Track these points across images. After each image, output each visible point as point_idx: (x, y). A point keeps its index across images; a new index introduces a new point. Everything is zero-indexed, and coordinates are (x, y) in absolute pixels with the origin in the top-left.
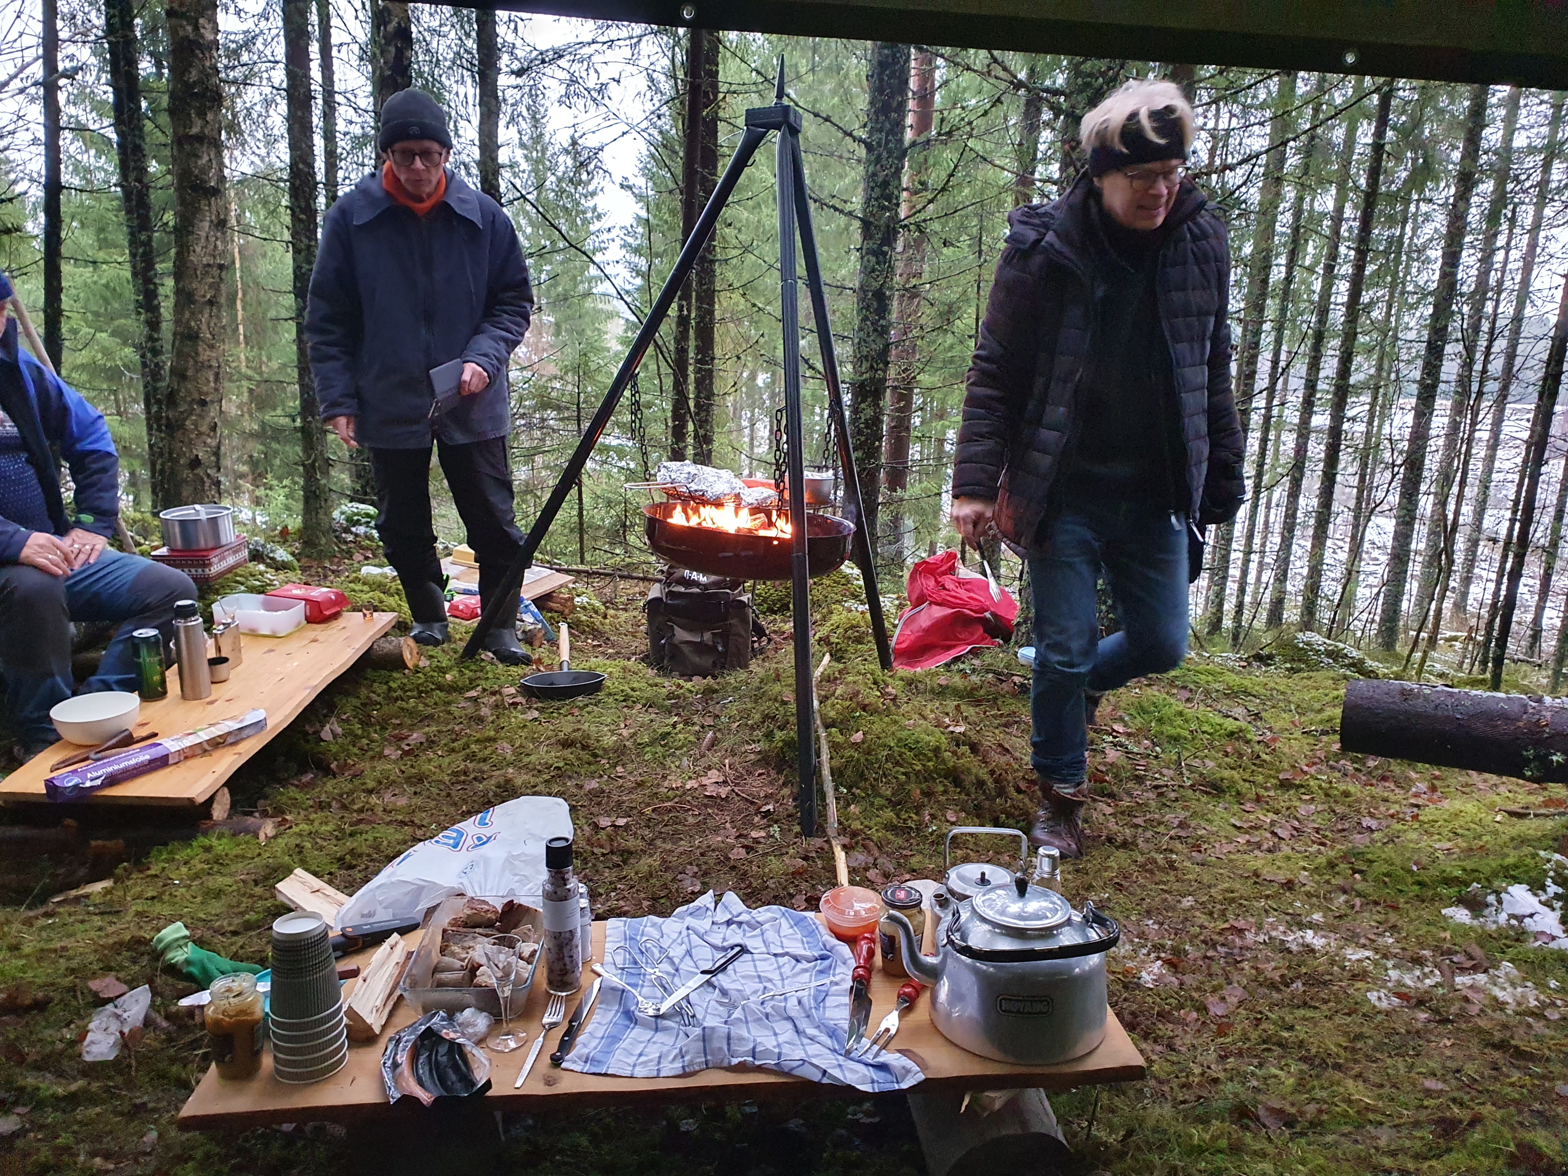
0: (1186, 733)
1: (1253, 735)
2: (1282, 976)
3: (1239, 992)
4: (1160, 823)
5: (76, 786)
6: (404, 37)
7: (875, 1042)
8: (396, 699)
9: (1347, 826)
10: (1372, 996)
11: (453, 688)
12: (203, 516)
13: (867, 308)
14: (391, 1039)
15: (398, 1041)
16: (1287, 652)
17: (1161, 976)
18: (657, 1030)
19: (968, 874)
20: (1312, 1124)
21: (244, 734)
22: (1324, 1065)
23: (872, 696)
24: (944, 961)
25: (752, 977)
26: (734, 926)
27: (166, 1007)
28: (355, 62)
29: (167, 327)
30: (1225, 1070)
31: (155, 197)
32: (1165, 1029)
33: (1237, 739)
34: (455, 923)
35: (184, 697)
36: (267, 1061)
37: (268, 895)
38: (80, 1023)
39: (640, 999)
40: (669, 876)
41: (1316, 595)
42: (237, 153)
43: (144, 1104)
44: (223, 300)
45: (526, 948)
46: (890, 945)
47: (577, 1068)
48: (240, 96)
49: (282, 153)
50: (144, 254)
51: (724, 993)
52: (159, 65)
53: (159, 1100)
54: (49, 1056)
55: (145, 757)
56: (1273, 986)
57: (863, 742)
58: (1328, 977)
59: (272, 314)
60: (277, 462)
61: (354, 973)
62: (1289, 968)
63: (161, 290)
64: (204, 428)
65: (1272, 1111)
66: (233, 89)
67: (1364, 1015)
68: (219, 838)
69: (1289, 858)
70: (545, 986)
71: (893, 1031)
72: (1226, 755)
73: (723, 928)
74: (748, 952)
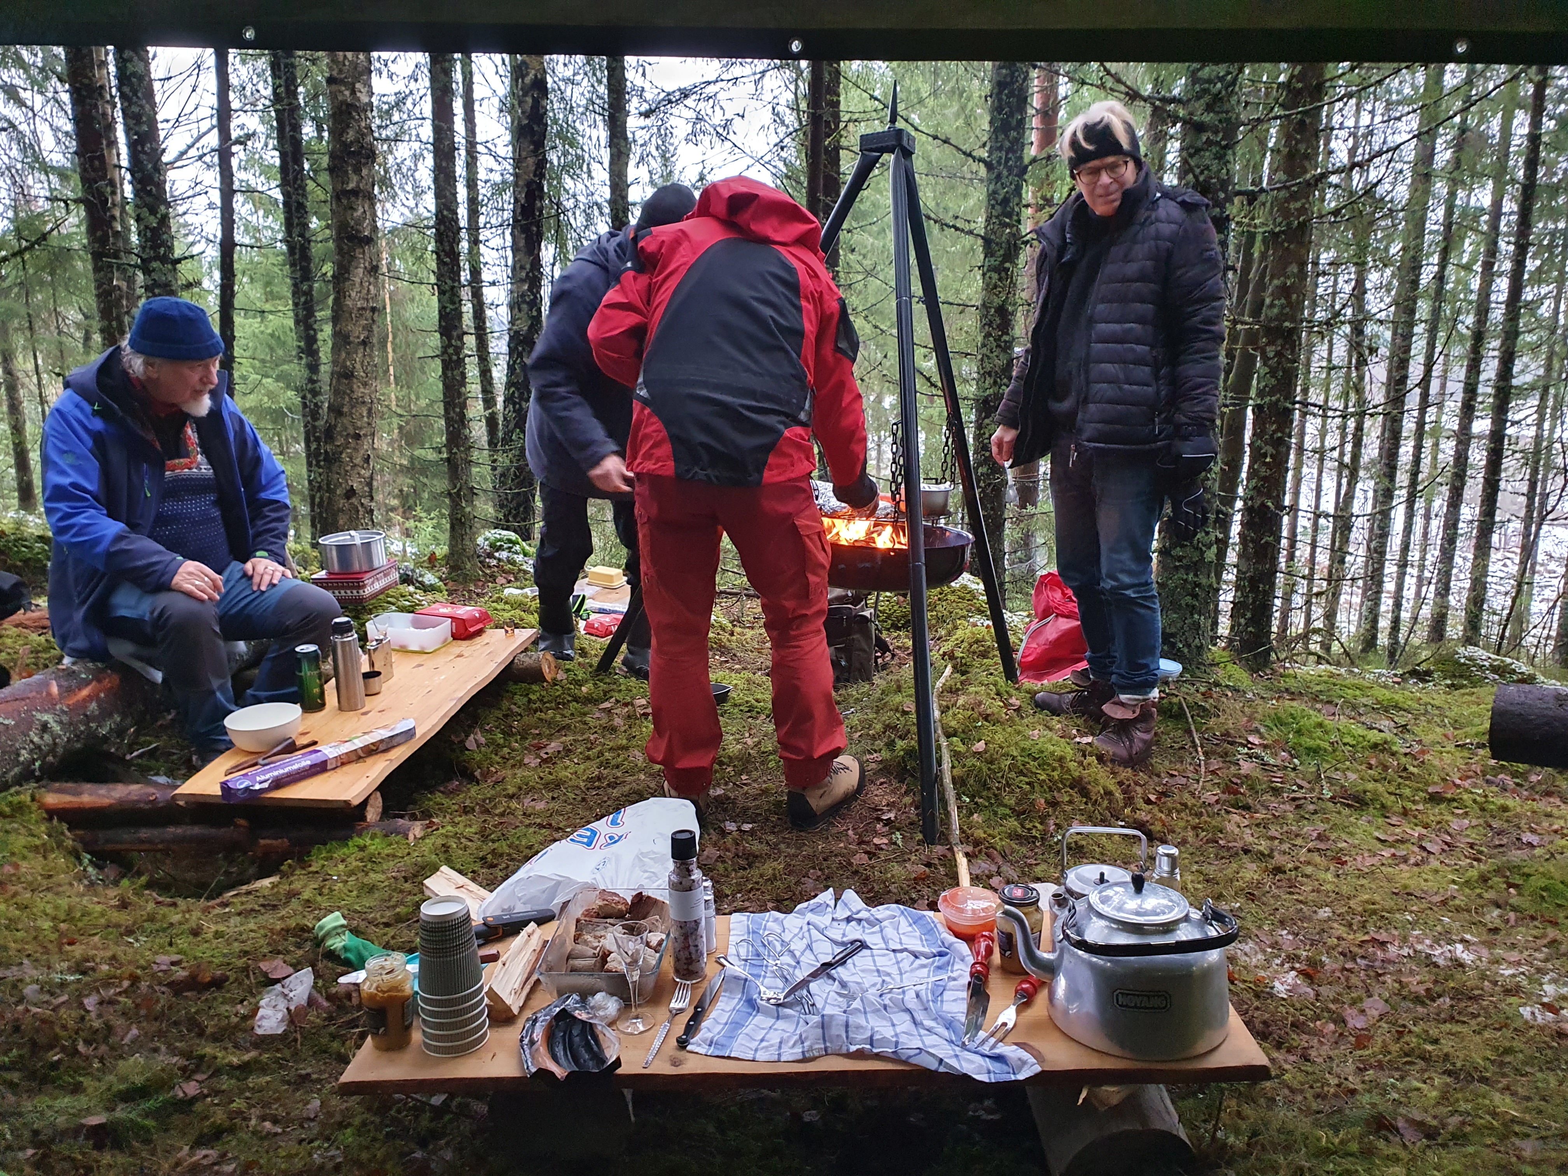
0: (1326, 745)
1: (1399, 747)
2: (1428, 990)
3: (1382, 1006)
4: (1297, 836)
5: (247, 789)
6: (540, 87)
7: (992, 1035)
8: (536, 711)
9: (1505, 841)
10: (1526, 1012)
11: (589, 700)
12: (358, 542)
13: (990, 324)
14: (528, 1020)
15: (535, 1021)
16: (1446, 667)
17: (1296, 985)
18: (778, 1018)
19: (1087, 875)
20: (1454, 1137)
21: (395, 742)
22: (1470, 1078)
23: (995, 706)
24: (1061, 956)
25: (871, 971)
26: (853, 923)
27: (327, 988)
28: (495, 113)
29: (325, 369)
30: (1363, 1082)
31: (316, 250)
32: (1300, 1040)
33: (1382, 751)
34: (588, 913)
35: (340, 709)
36: (417, 1036)
37: (416, 890)
38: (252, 1000)
39: (763, 989)
40: (792, 879)
41: (1481, 610)
42: (388, 205)
43: (308, 1075)
44: (375, 340)
45: (655, 938)
46: (1008, 942)
47: (702, 1051)
48: (391, 152)
49: (429, 202)
50: (305, 303)
51: (843, 985)
52: (319, 129)
53: (321, 1072)
54: (225, 1029)
55: (306, 763)
56: (1418, 1000)
57: (986, 751)
58: (1476, 992)
59: (421, 354)
60: (426, 495)
61: (494, 958)
62: (1436, 982)
63: (320, 336)
64: (358, 461)
65: (1412, 1122)
66: (385, 147)
67: (1515, 1029)
68: (372, 839)
69: (1436, 871)
70: (672, 974)
71: (1010, 1025)
72: (1370, 767)
73: (843, 925)
74: (868, 947)
